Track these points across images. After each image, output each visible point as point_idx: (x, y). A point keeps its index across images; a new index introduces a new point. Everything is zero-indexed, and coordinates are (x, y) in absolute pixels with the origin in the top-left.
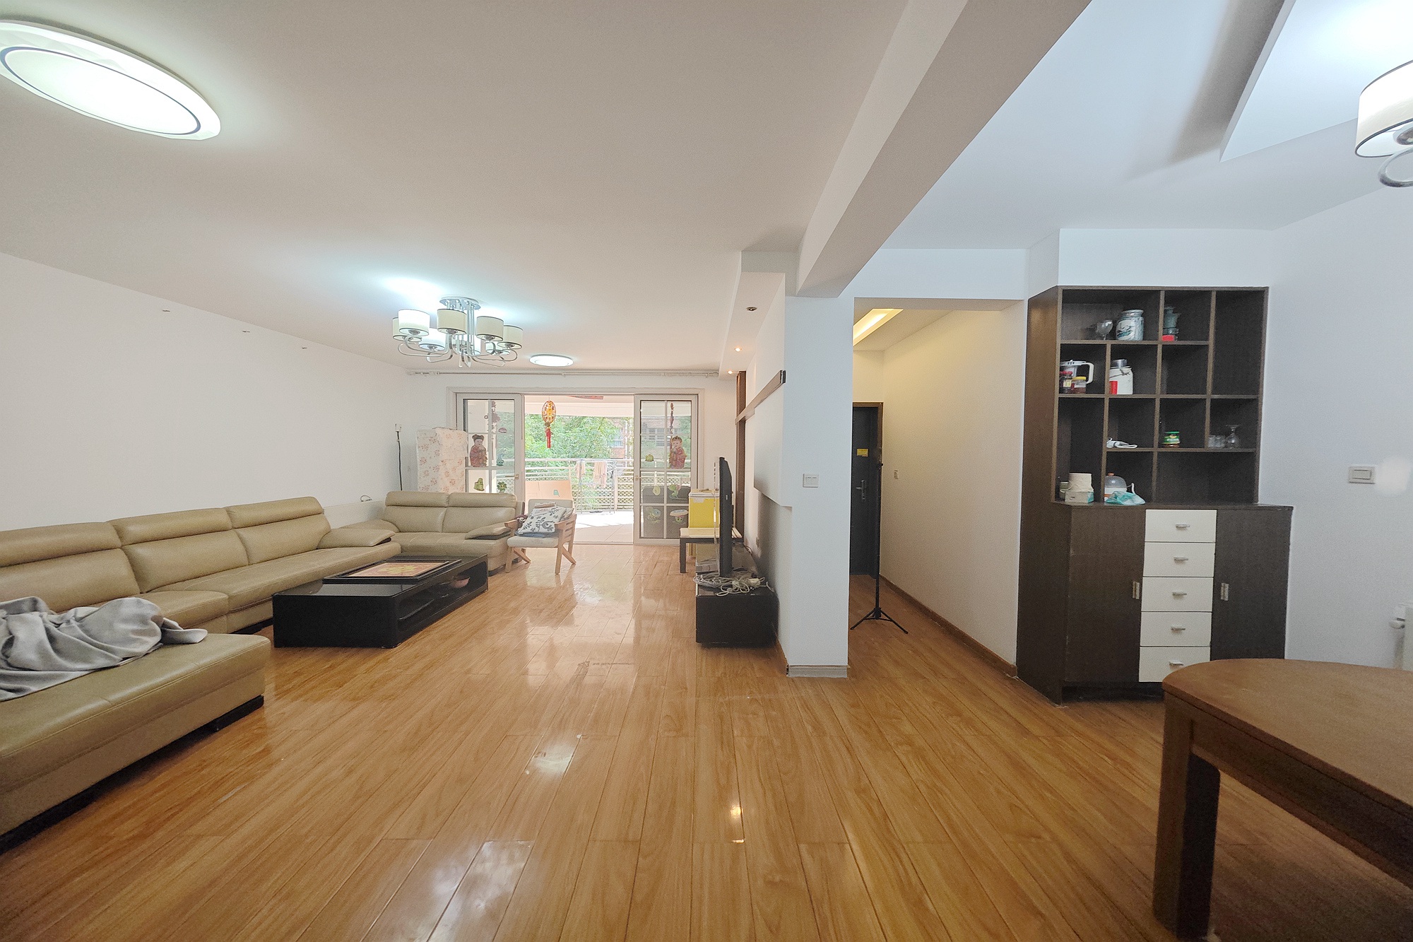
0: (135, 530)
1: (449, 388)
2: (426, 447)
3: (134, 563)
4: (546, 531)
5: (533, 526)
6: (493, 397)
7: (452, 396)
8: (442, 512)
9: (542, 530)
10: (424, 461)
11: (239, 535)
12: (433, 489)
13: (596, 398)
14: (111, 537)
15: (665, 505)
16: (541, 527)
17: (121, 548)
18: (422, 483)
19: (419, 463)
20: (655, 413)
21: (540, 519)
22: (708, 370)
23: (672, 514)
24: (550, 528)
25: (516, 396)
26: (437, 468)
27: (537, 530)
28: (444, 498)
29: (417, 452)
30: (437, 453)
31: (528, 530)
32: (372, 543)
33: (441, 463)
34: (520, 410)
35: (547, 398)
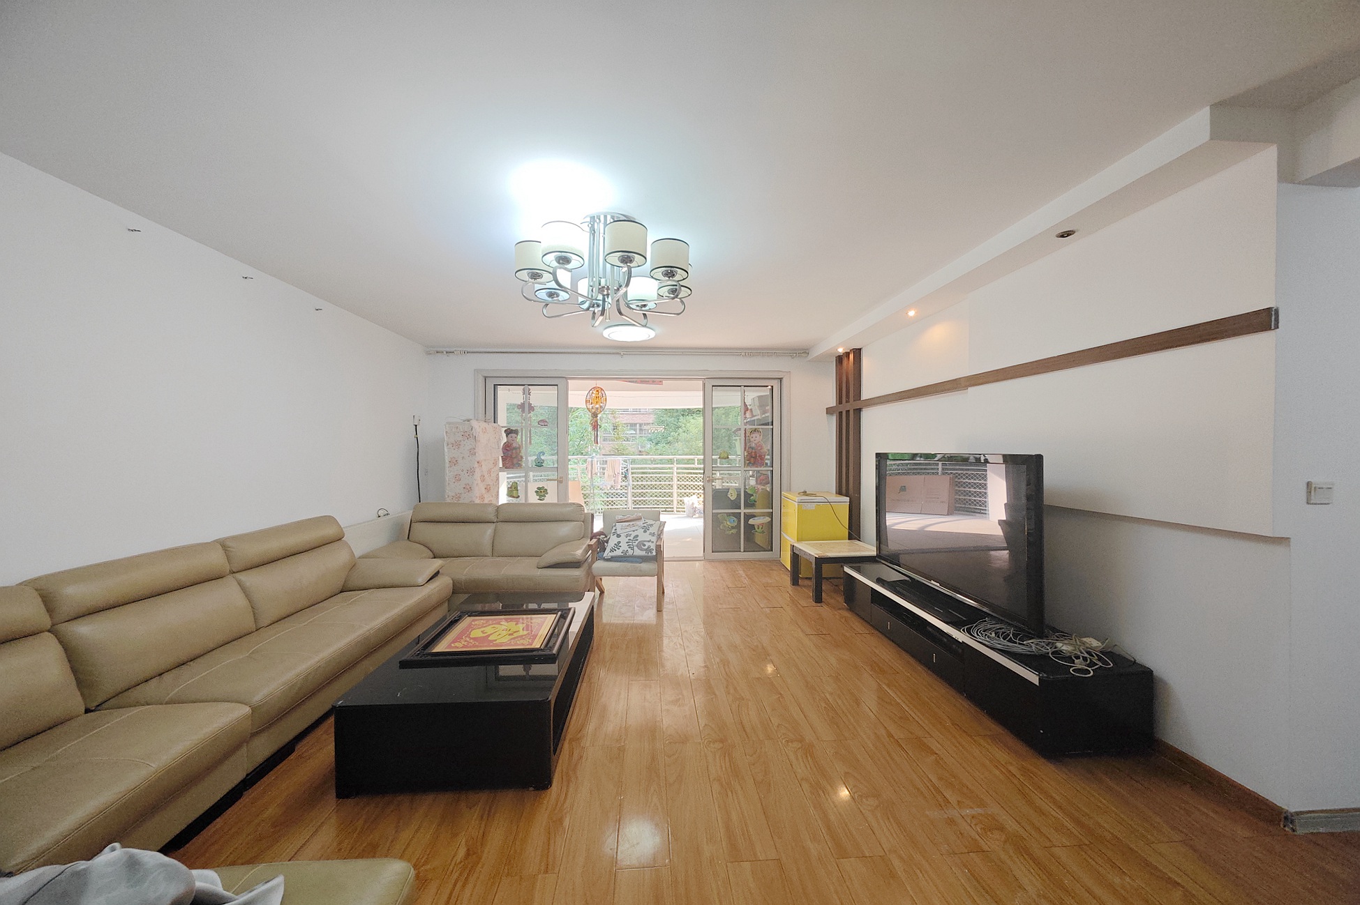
0: (76, 594)
1: (477, 371)
2: (457, 445)
3: (74, 657)
4: (643, 553)
5: (624, 547)
6: (527, 382)
7: (481, 380)
8: (489, 530)
9: (638, 552)
10: (454, 462)
11: (240, 583)
12: (465, 499)
13: (654, 382)
14: (31, 612)
15: (743, 511)
16: (635, 548)
17: (49, 631)
18: (452, 490)
19: (447, 465)
20: (729, 399)
21: (631, 538)
22: (795, 350)
23: (751, 521)
24: (649, 550)
25: (557, 381)
26: (471, 472)
27: (630, 552)
28: (491, 510)
29: (446, 450)
30: (473, 452)
31: (618, 553)
32: (421, 580)
33: (476, 465)
34: (563, 397)
35: (593, 383)
